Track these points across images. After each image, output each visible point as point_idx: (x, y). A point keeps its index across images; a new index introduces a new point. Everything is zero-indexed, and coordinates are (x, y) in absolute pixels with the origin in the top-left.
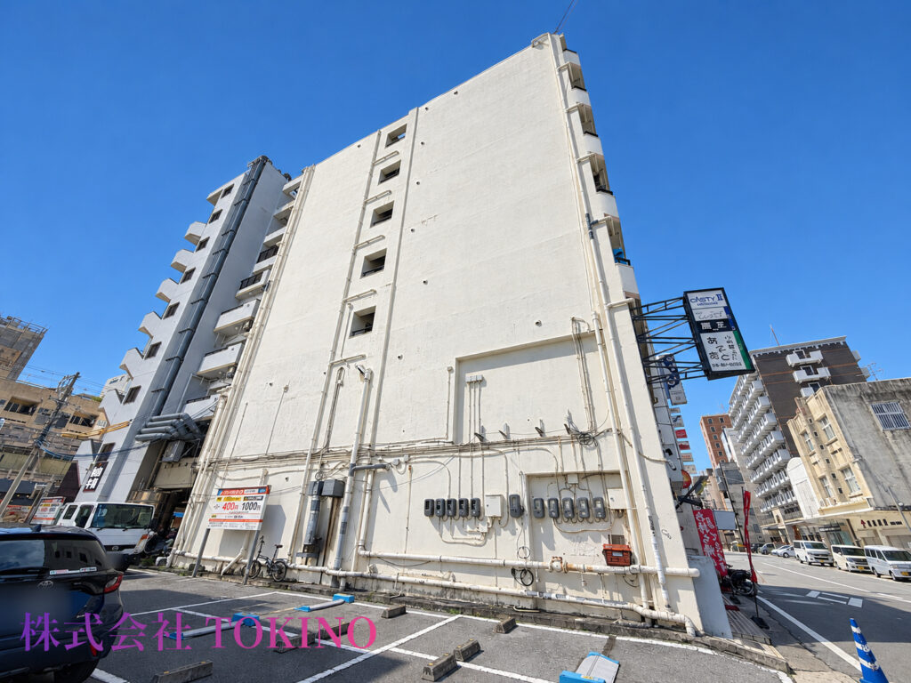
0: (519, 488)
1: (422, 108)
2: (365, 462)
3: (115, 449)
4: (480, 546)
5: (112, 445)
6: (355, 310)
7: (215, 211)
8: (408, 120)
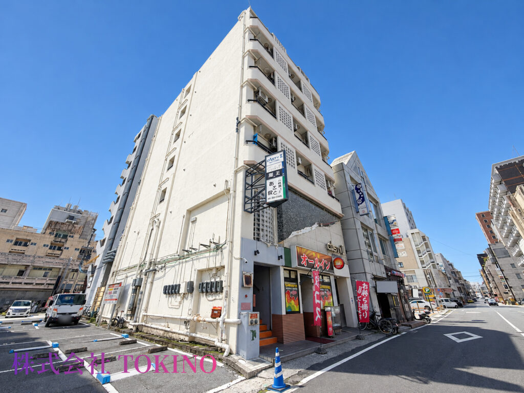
0: (194, 278)
1: (198, 72)
2: (151, 268)
3: (97, 268)
4: (178, 309)
5: (96, 266)
6: (162, 190)
7: (134, 148)
8: (192, 82)
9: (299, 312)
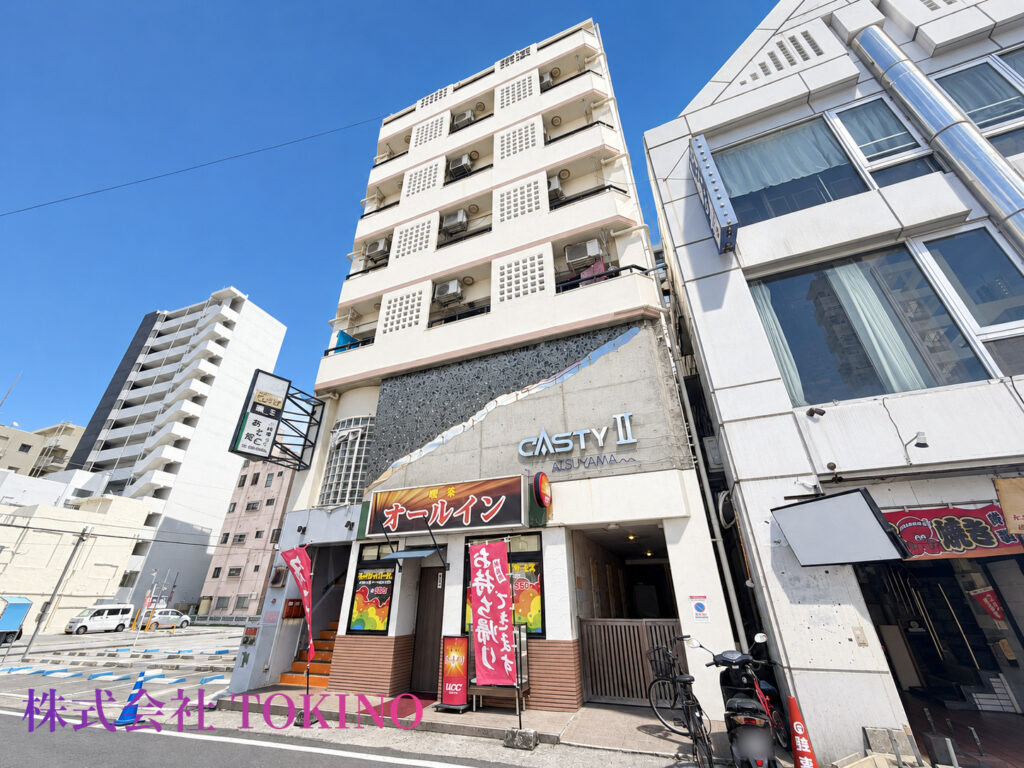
9: (385, 633)
